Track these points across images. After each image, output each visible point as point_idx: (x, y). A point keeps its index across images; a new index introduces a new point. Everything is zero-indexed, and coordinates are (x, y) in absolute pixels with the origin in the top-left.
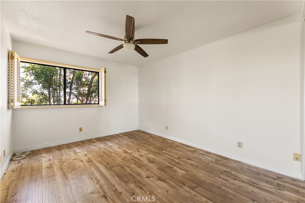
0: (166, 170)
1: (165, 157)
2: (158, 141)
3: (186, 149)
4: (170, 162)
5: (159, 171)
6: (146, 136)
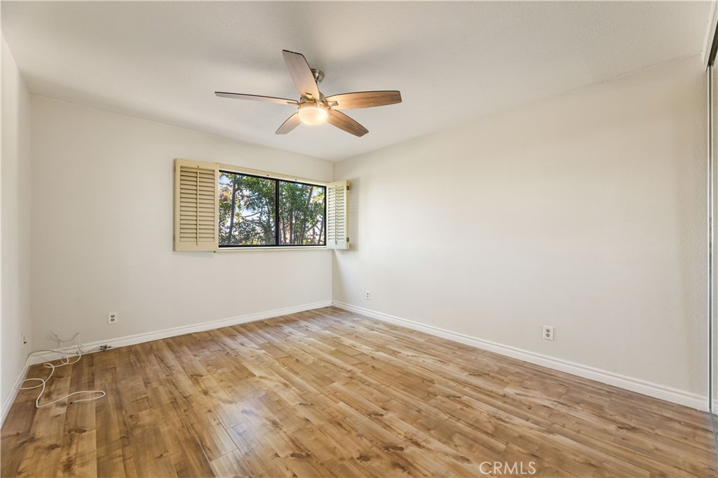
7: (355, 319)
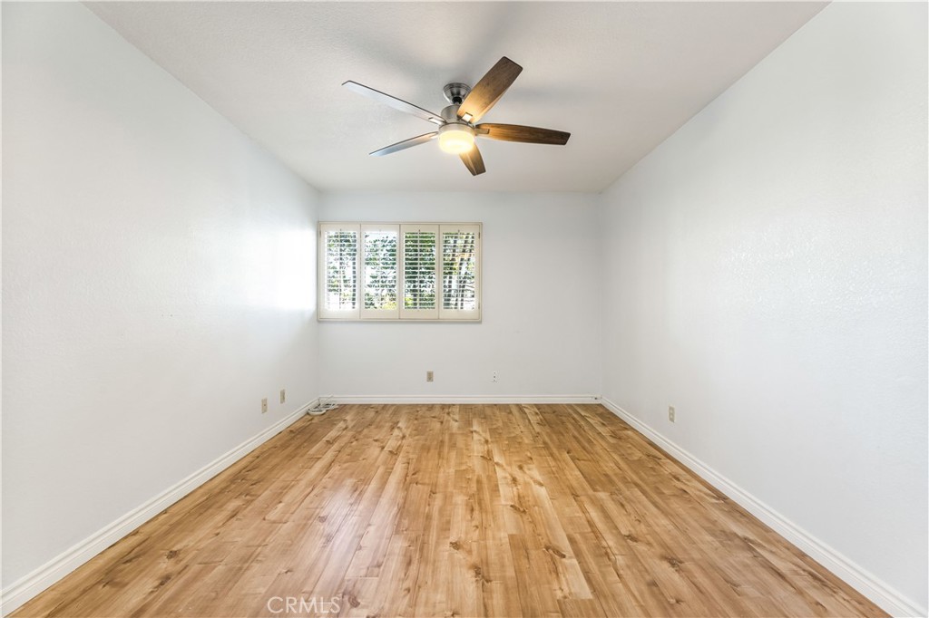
0: (533, 553)
1: (581, 514)
2: (622, 456)
3: (708, 520)
4: (578, 537)
5: (508, 547)
6: (600, 429)
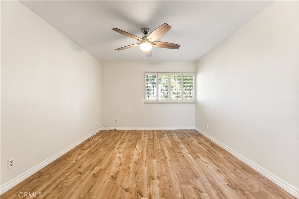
7: (198, 137)
